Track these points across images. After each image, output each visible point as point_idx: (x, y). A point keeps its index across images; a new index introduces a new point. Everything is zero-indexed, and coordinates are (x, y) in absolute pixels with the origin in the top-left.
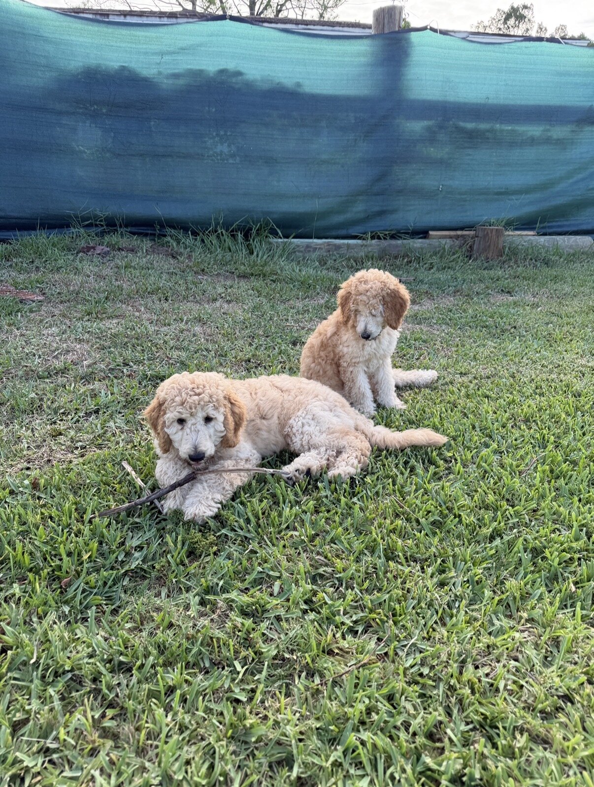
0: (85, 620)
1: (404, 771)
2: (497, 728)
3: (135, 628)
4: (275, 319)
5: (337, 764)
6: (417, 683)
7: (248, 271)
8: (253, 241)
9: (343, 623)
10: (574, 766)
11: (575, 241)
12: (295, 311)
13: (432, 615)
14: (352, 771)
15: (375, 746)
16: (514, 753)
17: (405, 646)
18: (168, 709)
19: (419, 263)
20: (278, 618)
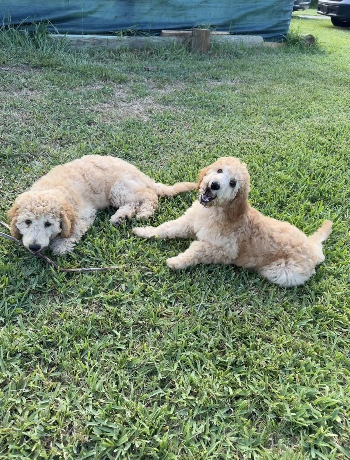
0: (15, 322)
1: (210, 365)
2: (247, 338)
3: (48, 323)
4: (71, 104)
5: (179, 369)
6: (207, 323)
7: (38, 62)
8: (37, 36)
9: (164, 300)
10: (282, 348)
11: (253, 39)
12: (82, 96)
13: (208, 289)
14: (186, 370)
15: (194, 356)
16: (256, 347)
17: (197, 306)
18: (84, 361)
19: (157, 55)
20: (130, 303)
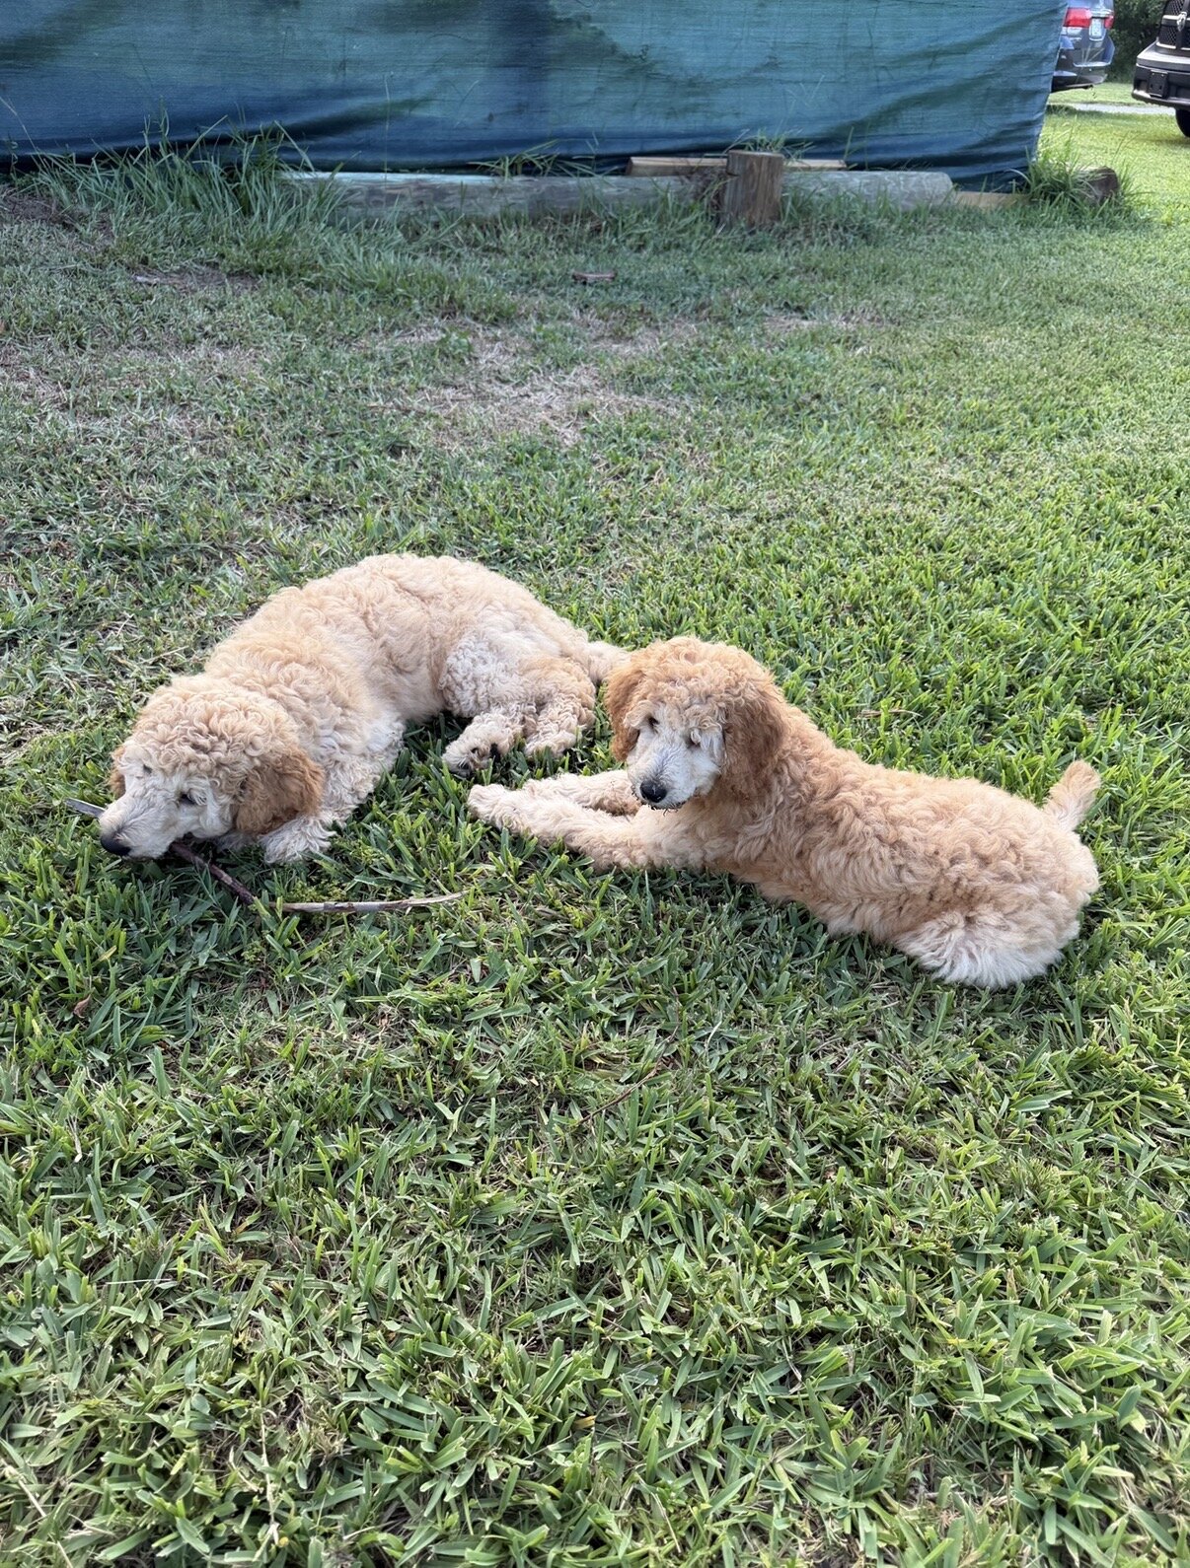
0: (141, 1069)
1: (733, 1228)
2: (857, 1145)
3: (242, 1074)
4: (340, 389)
5: (637, 1235)
6: (730, 1094)
7: (248, 259)
8: (248, 179)
9: (601, 1014)
10: (967, 1181)
11: (919, 184)
12: (377, 365)
13: (740, 984)
14: (658, 1241)
15: (684, 1198)
16: (884, 1177)
17: (703, 1039)
18: (343, 1197)
19: (616, 235)
20: (493, 1021)
